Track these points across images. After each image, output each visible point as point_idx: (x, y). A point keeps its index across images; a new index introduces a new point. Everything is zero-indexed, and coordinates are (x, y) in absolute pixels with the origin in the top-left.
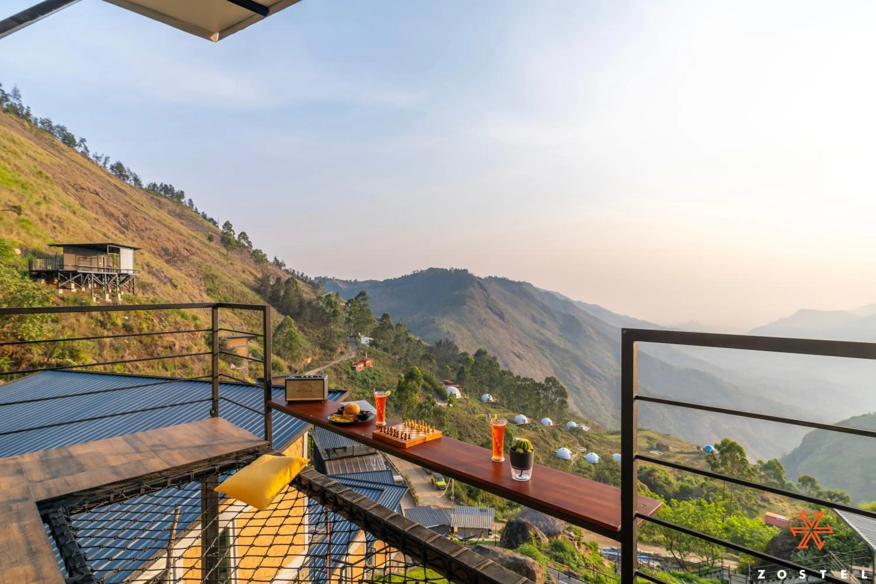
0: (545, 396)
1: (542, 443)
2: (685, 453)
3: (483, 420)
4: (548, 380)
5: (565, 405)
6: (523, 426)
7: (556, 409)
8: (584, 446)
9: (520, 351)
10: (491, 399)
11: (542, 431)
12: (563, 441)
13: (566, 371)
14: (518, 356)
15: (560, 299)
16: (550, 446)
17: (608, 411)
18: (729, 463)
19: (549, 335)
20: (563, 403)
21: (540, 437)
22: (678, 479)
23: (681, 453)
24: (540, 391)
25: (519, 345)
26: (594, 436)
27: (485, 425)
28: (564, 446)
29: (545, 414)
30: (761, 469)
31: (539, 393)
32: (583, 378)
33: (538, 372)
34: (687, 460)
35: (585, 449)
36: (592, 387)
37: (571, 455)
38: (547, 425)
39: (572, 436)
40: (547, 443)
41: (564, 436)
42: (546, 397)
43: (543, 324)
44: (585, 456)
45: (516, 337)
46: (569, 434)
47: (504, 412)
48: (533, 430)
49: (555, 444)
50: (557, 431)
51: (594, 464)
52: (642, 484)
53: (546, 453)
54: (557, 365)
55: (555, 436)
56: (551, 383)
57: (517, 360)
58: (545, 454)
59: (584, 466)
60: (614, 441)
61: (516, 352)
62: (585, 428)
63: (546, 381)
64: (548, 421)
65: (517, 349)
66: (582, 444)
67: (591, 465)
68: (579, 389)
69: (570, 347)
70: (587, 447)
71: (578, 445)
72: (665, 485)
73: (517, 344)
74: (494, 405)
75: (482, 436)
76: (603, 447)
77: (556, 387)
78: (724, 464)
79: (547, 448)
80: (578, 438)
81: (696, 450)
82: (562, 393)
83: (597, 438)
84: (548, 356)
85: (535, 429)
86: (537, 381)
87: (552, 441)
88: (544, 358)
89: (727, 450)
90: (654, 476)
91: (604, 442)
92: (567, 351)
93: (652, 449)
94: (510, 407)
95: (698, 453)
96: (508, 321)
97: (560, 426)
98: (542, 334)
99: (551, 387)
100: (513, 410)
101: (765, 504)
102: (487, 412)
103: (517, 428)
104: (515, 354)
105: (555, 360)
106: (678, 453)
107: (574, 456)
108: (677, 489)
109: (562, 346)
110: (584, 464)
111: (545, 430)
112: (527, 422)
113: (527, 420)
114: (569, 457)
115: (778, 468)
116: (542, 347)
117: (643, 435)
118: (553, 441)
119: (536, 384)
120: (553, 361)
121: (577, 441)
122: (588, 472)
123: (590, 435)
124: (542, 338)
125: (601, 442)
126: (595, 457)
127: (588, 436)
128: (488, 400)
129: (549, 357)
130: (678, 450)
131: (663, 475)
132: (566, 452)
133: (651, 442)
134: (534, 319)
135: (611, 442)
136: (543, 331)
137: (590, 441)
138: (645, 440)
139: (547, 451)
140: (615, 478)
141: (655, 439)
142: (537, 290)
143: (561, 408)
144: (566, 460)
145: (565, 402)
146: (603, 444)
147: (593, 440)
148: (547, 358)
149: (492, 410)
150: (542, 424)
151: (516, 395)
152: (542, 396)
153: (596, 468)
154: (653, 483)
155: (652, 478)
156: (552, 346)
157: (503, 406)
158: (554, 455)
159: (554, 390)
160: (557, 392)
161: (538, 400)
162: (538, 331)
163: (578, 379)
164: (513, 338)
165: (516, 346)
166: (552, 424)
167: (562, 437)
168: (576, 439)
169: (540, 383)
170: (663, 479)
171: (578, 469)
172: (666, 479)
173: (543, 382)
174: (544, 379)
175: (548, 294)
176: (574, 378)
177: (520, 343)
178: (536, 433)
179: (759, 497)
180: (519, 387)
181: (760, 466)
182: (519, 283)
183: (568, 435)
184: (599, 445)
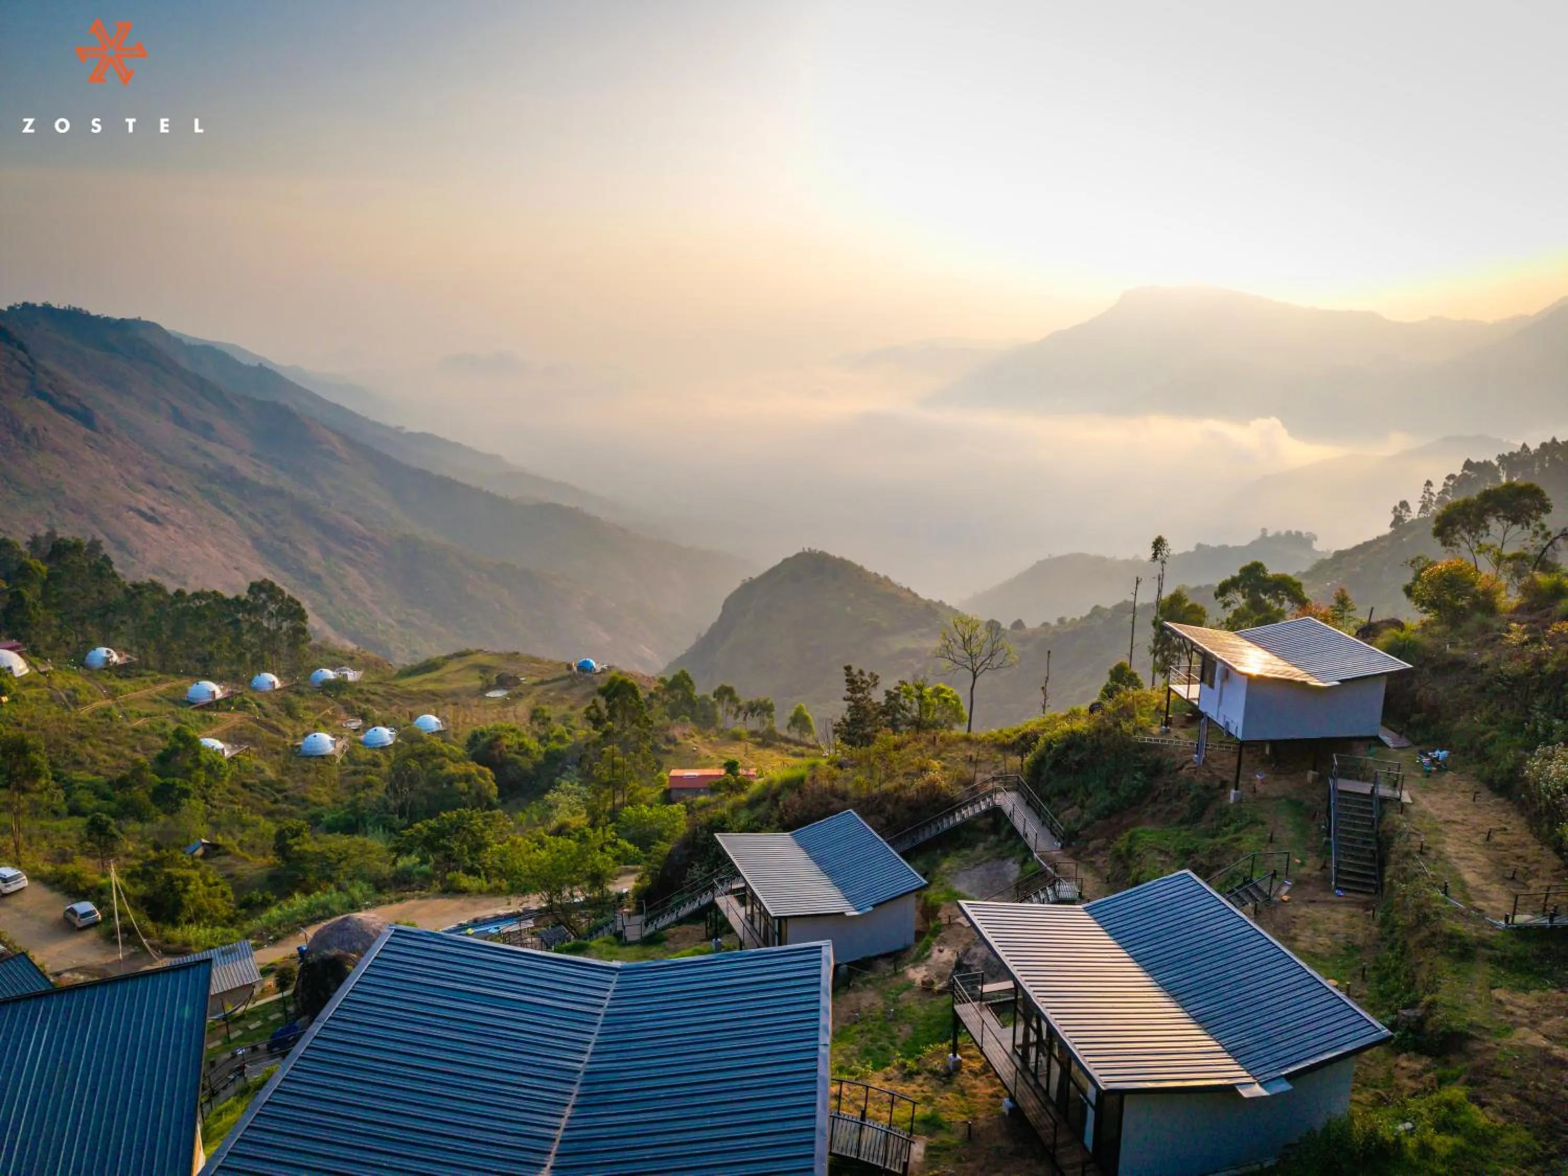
0: (252, 626)
1: (265, 733)
2: (547, 682)
3: (106, 714)
4: (257, 588)
5: (302, 637)
6: (215, 705)
7: (284, 650)
8: (356, 716)
9: (155, 505)
10: (115, 658)
11: (259, 706)
12: (310, 715)
13: (283, 540)
14: (150, 519)
15: (245, 361)
16: (284, 735)
17: (390, 614)
18: (619, 713)
19: (228, 456)
20: (299, 633)
21: (257, 721)
22: (540, 740)
23: (542, 683)
24: (240, 616)
25: (149, 489)
26: (373, 688)
27: (115, 727)
28: (316, 728)
29: (260, 665)
30: (664, 691)
31: (237, 621)
32: (326, 553)
33: (213, 551)
34: (552, 694)
35: (360, 722)
36: (348, 568)
37: (334, 743)
38: (268, 688)
39: (329, 700)
40: (278, 731)
41: (310, 704)
42: (256, 628)
43: (207, 431)
44: (362, 737)
45: (138, 470)
46: (320, 695)
47: (154, 682)
48: (238, 708)
49: (293, 728)
50: (294, 698)
51: (384, 748)
52: (481, 767)
53: (277, 753)
54: (258, 529)
55: (290, 712)
56: (263, 596)
57: (149, 527)
58: (276, 757)
59: (362, 759)
60: (415, 689)
61: (144, 508)
62: (352, 676)
63: (250, 591)
64: (270, 679)
65: (146, 500)
66: (350, 711)
67: (377, 753)
68: (318, 577)
69: (285, 482)
70: (363, 716)
71: (343, 715)
72: (519, 757)
73: (143, 487)
74: (123, 671)
75: (113, 756)
76: (394, 709)
77: (277, 603)
78: (612, 717)
79: (277, 743)
80: (343, 703)
81: (567, 673)
82: (295, 612)
83: (380, 689)
84: (232, 509)
85: (243, 706)
86: (230, 595)
87: (286, 725)
88: (224, 515)
89: (615, 695)
90: (499, 746)
91: (395, 696)
92: (279, 493)
93: (490, 688)
94: (166, 668)
95: (569, 676)
96: (108, 430)
97: (298, 684)
98: (207, 455)
99: (265, 602)
100: (177, 674)
101: (672, 747)
102: (113, 693)
103: (198, 713)
104: (141, 514)
105: (251, 515)
106: (535, 684)
107: (340, 745)
108: (540, 758)
109: (263, 481)
110: (363, 754)
111: (265, 703)
112: (219, 694)
113: (217, 690)
114: (329, 749)
115: (686, 683)
116: (215, 487)
117: (469, 663)
118: (289, 722)
119: (227, 602)
120: (248, 520)
121: (341, 707)
122: (374, 769)
123: (365, 688)
124: (211, 466)
125: (390, 698)
126: (385, 735)
127: (361, 691)
128: (107, 661)
129: (238, 513)
130: (535, 679)
131: (516, 739)
132: (324, 741)
133: (488, 676)
134: (179, 419)
135: (411, 693)
136: (212, 448)
137: (368, 701)
138: (476, 673)
139: (279, 749)
140: (429, 772)
141: (494, 668)
142: (176, 341)
143: (293, 645)
144: (323, 757)
145: (304, 631)
146: (396, 701)
147: (372, 697)
148: (230, 514)
149: (120, 684)
150: (255, 689)
151: (176, 633)
152: (245, 626)
153: (388, 757)
154: (499, 761)
155: (496, 752)
156: (237, 483)
157: (148, 667)
158: (295, 751)
159: (272, 607)
160: (280, 611)
161: (237, 639)
162: (195, 448)
163: (314, 554)
164: (129, 472)
165: (140, 491)
166: (278, 685)
167: (307, 708)
168: (337, 705)
169: (237, 598)
170: (516, 747)
171: (352, 768)
172: (521, 745)
173: (244, 594)
174: (247, 585)
175: (209, 351)
176: (304, 553)
177: (154, 485)
178: (246, 714)
179: (663, 738)
180: (184, 612)
181: (662, 686)
182: (123, 325)
183: (319, 700)
184: (386, 705)
